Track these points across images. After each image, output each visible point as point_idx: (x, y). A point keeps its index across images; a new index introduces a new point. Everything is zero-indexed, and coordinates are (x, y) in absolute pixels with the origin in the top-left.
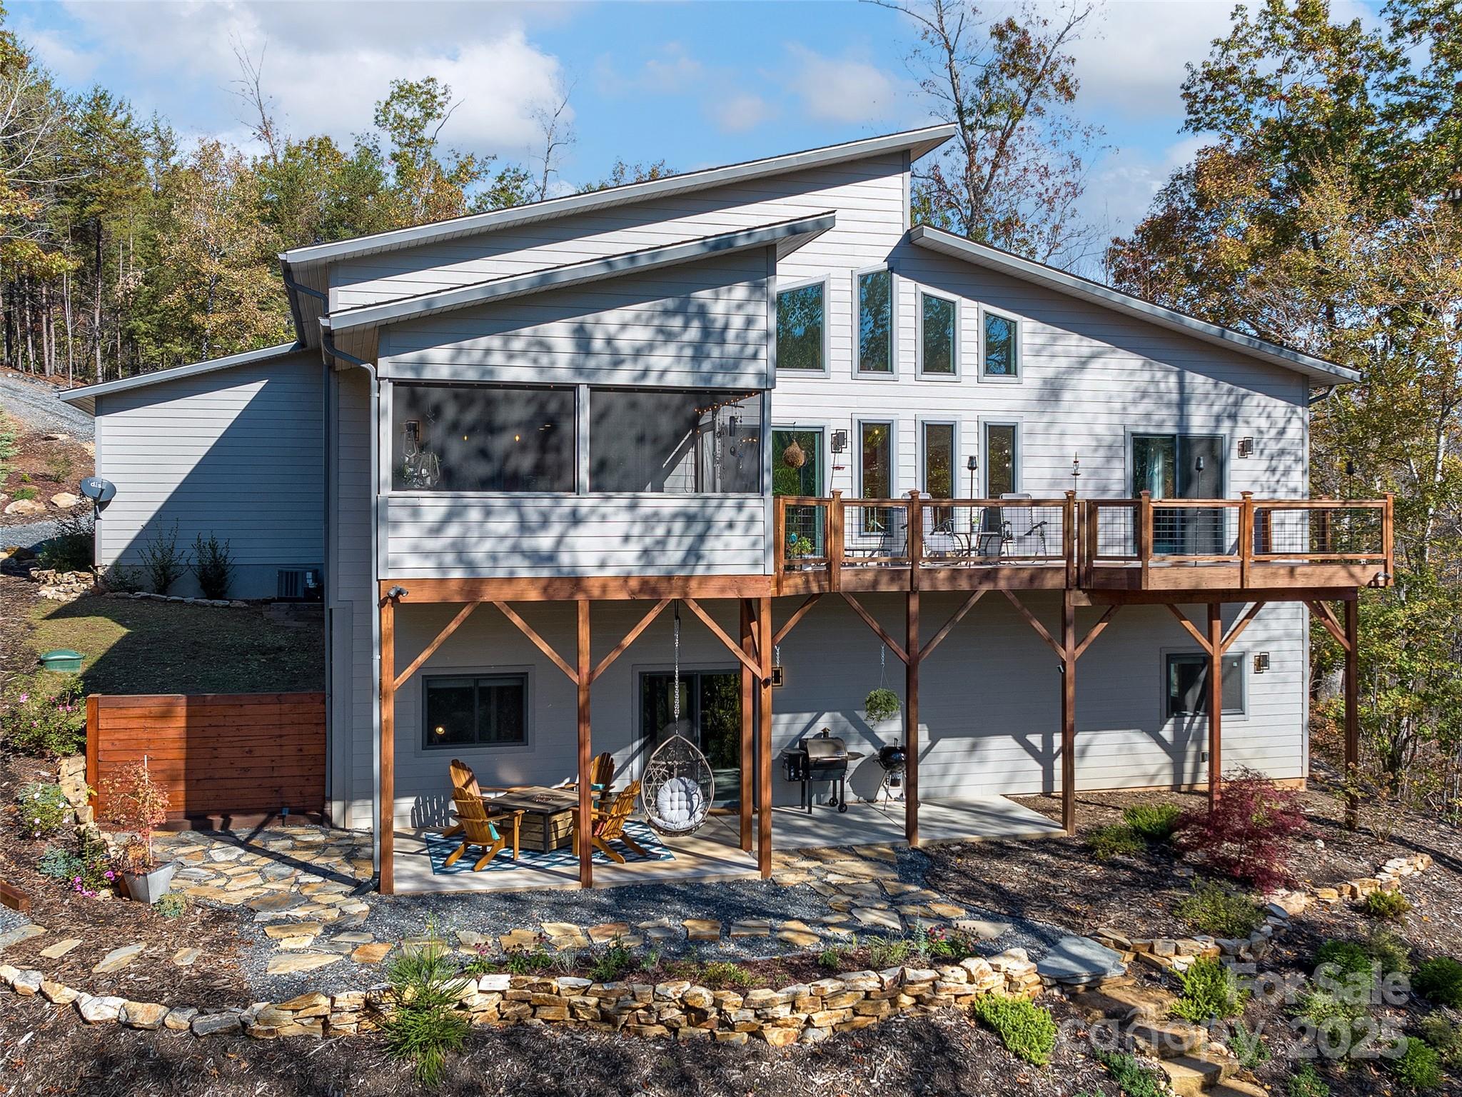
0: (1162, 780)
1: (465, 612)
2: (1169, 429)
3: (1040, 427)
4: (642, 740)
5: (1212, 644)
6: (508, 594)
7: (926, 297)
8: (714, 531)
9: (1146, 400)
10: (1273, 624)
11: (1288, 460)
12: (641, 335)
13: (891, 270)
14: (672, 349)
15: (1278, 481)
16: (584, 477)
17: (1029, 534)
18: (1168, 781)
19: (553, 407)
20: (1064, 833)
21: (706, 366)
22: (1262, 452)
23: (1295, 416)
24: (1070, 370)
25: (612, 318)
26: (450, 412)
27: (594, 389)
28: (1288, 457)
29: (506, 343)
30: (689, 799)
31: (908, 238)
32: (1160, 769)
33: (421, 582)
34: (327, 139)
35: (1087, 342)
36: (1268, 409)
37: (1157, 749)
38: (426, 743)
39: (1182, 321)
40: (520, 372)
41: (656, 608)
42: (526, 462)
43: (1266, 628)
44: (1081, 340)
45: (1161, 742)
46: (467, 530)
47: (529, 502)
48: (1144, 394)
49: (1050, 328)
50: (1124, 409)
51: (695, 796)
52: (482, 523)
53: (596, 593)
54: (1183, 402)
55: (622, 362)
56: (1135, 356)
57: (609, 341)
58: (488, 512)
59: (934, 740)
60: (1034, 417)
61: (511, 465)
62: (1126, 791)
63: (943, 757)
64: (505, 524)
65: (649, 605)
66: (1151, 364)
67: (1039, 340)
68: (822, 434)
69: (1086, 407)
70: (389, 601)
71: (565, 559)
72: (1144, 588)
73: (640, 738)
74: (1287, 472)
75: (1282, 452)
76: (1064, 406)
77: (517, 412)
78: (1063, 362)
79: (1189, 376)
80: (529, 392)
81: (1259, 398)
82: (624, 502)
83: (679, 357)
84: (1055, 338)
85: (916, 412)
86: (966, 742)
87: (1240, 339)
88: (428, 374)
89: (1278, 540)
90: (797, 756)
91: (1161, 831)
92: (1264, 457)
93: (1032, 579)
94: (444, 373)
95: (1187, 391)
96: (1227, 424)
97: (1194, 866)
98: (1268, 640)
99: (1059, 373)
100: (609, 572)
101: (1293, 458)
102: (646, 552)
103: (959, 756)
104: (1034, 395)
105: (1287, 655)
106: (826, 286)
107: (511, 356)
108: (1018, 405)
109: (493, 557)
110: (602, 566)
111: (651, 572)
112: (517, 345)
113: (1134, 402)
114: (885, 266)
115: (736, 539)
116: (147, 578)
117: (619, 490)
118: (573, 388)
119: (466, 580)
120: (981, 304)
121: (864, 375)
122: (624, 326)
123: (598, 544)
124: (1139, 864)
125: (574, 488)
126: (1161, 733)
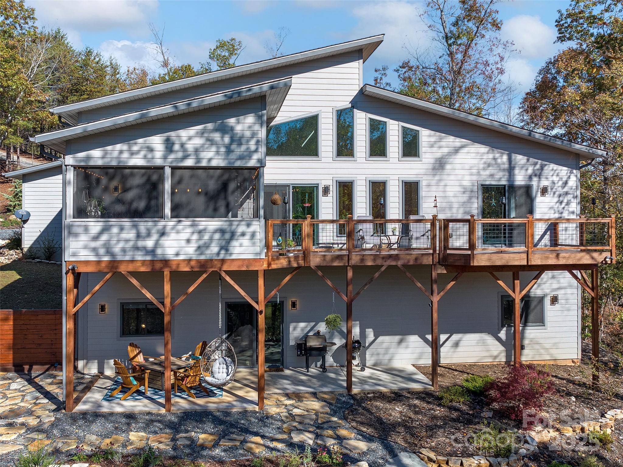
0: (501, 359)
1: (108, 276)
2: (504, 182)
3: (433, 182)
4: (227, 335)
5: (515, 293)
6: (131, 268)
7: (371, 119)
8: (236, 237)
9: (490, 168)
10: (562, 280)
11: (570, 197)
12: (198, 141)
13: (353, 107)
14: (214, 149)
15: (564, 208)
16: (168, 211)
17: (423, 235)
18: (504, 360)
19: (155, 177)
20: (433, 388)
21: (233, 156)
22: (554, 193)
23: (572, 175)
24: (450, 154)
25: (184, 134)
26: (104, 181)
27: (174, 169)
28: (569, 196)
29: (130, 147)
30: (227, 369)
31: (362, 92)
32: (500, 353)
33: (87, 262)
34: (189, 66)
35: (458, 140)
36: (557, 172)
37: (497, 343)
38: (122, 333)
39: (507, 128)
40: (138, 161)
41: (204, 275)
42: (142, 205)
43: (559, 282)
44: (455, 139)
45: (499, 340)
46: (111, 237)
47: (142, 224)
48: (489, 165)
49: (438, 134)
50: (479, 172)
51: (230, 367)
52: (119, 233)
53: (174, 267)
54: (511, 169)
55: (189, 155)
56: (484, 146)
57: (182, 145)
58: (122, 229)
59: (376, 337)
60: (430, 177)
61: (135, 205)
62: (480, 364)
63: (385, 345)
64: (131, 235)
65: (200, 273)
66: (493, 150)
67: (433, 139)
68: (317, 187)
69: (457, 172)
70: (70, 271)
71: (159, 251)
72: (472, 264)
73: (226, 334)
74: (568, 204)
75: (567, 193)
76: (446, 172)
77: (137, 180)
78: (445, 150)
79: (514, 156)
80: (143, 171)
81: (552, 166)
82: (189, 223)
83: (218, 152)
84: (441, 139)
85: (366, 176)
86: (397, 338)
87: (540, 136)
88: (92, 163)
89: (563, 238)
90: (301, 344)
91: (480, 391)
92: (556, 196)
93: (416, 259)
94: (100, 163)
95: (513, 163)
96: (535, 179)
97: (494, 411)
98: (559, 288)
99: (443, 156)
100: (181, 257)
101: (572, 196)
102: (199, 248)
103: (394, 345)
104: (430, 166)
105: (569, 296)
106: (320, 116)
107: (132, 154)
108: (422, 172)
109: (124, 250)
110: (177, 254)
111: (202, 257)
112: (135, 148)
113: (484, 169)
114: (350, 106)
115: (245, 241)
116: (41, 253)
117: (187, 217)
118: (162, 168)
119: (110, 262)
120: (400, 122)
121: (339, 159)
122: (190, 138)
123: (175, 244)
124: (465, 408)
125: (162, 217)
126: (499, 335)
